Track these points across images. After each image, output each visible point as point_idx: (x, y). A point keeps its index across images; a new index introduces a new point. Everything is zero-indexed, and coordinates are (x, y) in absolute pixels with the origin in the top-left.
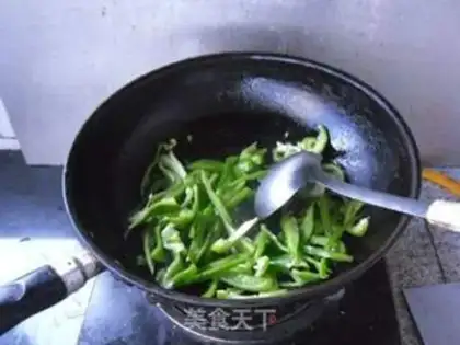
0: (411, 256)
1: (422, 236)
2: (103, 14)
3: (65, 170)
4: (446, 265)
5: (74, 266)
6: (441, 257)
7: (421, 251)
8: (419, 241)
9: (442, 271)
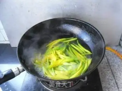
0: (104, 68)
1: (107, 63)
2: (29, 12)
5: (17, 69)
6: (112, 68)
7: (107, 67)
8: (106, 64)
9: (112, 72)
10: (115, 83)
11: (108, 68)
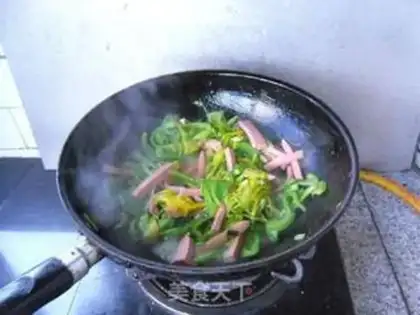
0: (361, 245)
1: (370, 228)
3: (57, 174)
4: (392, 254)
7: (369, 241)
8: (367, 232)
10: (399, 297)
11: (373, 245)
